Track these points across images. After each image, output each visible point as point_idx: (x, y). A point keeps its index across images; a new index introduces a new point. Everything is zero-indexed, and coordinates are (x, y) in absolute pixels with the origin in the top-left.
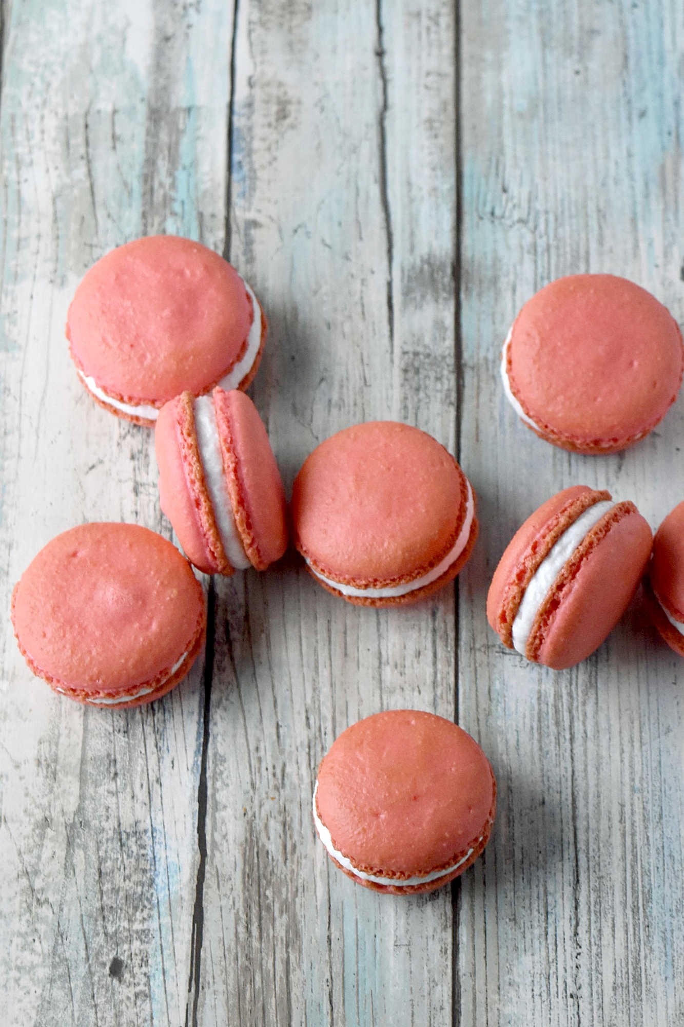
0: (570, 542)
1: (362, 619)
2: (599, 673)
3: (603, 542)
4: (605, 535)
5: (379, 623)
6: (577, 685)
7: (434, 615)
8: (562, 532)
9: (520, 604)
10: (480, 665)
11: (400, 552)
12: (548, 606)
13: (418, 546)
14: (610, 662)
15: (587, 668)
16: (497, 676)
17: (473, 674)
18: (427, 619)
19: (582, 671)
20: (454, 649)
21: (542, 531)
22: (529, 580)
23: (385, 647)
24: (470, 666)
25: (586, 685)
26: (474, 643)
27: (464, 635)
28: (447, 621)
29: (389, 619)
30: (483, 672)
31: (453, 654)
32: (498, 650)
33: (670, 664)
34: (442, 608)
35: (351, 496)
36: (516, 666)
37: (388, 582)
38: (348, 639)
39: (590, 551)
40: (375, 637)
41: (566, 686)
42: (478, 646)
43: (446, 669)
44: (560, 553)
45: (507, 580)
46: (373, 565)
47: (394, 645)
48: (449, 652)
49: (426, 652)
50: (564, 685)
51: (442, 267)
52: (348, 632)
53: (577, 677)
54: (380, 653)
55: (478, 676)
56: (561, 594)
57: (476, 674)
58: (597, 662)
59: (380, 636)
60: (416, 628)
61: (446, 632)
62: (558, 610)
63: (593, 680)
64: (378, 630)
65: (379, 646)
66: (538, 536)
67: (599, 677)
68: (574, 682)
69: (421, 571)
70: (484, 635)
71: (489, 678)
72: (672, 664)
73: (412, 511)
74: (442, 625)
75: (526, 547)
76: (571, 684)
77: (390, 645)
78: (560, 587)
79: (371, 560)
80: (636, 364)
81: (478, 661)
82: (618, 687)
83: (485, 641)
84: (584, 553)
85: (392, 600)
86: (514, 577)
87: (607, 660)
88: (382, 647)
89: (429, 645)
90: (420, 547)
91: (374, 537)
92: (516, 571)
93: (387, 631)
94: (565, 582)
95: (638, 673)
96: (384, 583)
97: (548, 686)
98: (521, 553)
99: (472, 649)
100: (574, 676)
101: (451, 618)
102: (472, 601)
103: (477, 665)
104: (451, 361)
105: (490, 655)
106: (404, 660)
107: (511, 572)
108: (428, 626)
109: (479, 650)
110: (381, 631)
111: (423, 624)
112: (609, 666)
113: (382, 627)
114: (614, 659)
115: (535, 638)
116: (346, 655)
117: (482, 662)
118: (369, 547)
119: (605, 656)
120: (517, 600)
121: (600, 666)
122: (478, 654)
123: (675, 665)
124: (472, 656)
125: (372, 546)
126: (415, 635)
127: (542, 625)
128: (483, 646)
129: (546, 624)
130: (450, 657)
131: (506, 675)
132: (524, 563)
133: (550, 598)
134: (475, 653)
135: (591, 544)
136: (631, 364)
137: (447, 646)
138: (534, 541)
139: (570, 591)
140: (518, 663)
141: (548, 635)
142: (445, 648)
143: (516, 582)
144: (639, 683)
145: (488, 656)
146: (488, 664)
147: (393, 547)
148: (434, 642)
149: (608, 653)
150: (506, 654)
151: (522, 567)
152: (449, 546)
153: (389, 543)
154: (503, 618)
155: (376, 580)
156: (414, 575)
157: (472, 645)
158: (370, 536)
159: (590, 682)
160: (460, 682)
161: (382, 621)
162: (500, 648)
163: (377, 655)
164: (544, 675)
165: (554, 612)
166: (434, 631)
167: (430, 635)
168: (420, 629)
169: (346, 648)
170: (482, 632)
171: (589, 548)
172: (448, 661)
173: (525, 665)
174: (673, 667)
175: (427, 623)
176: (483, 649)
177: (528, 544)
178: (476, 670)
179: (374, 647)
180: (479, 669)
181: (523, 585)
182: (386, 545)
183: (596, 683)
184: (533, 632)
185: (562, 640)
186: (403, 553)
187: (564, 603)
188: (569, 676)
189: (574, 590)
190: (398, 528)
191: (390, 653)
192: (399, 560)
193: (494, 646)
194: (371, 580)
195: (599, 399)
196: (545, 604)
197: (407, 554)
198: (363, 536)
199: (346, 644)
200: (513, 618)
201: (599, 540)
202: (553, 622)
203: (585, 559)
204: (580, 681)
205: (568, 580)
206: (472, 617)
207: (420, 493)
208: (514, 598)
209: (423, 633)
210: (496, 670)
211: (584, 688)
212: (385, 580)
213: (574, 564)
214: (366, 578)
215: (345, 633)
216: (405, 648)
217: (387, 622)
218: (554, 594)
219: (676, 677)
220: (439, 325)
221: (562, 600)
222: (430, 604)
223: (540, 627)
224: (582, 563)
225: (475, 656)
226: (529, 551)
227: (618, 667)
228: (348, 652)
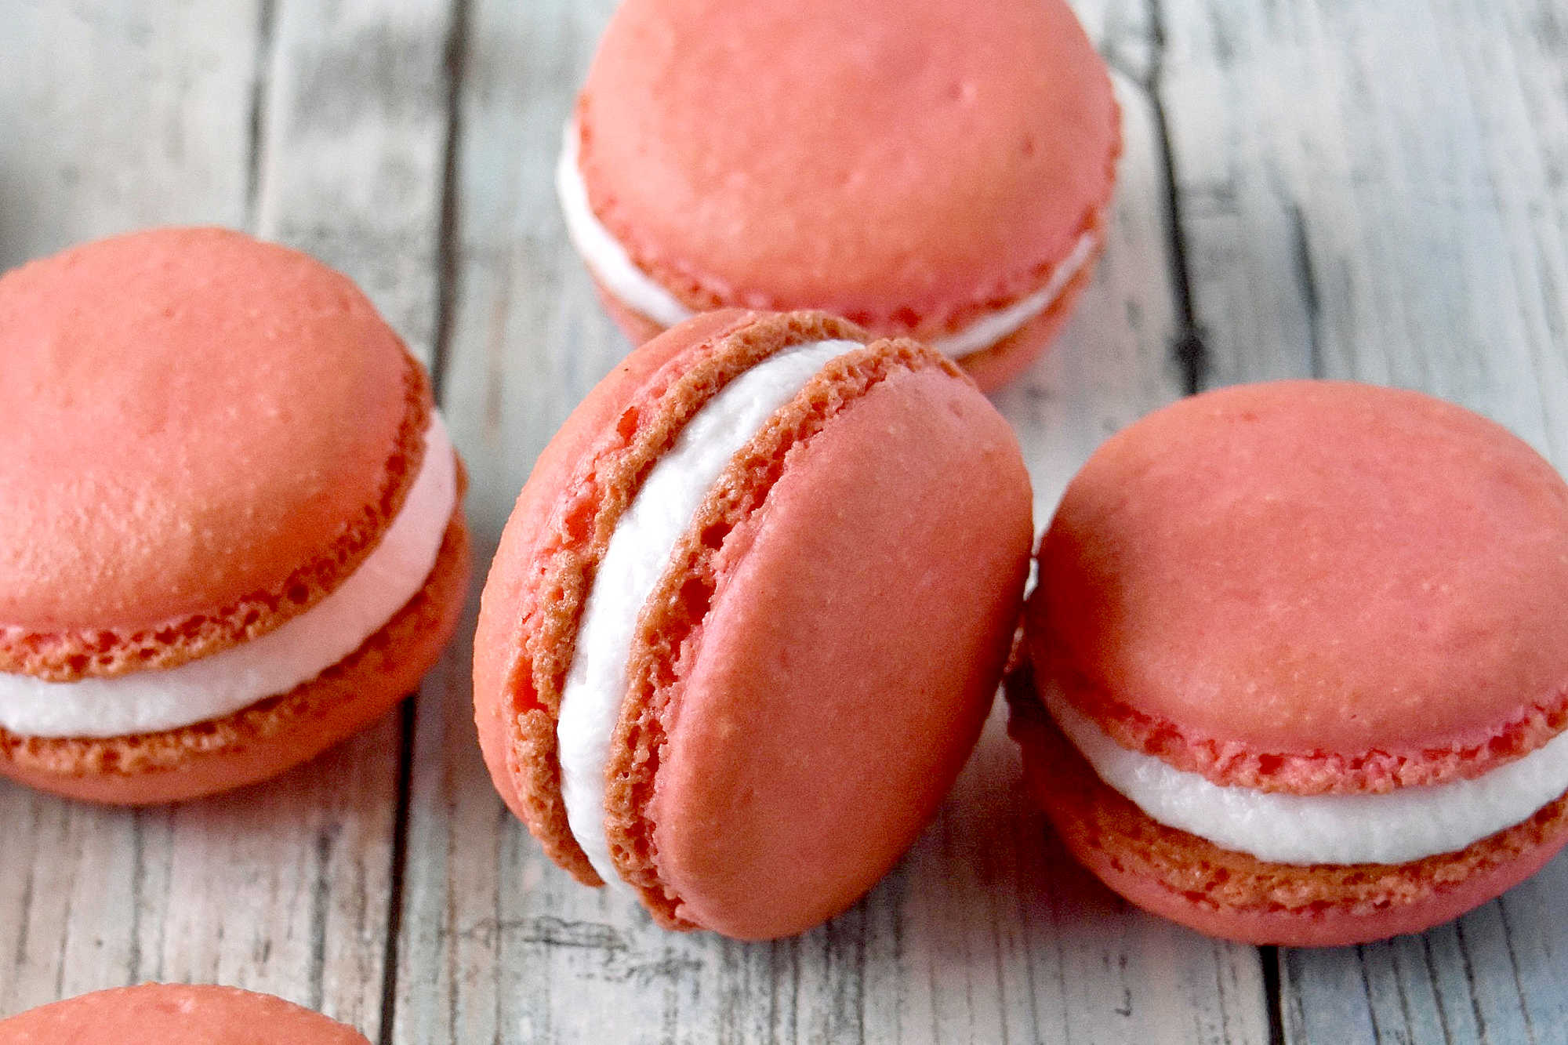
0: (749, 404)
1: (88, 861)
2: (867, 990)
3: (857, 404)
4: (868, 387)
5: (140, 872)
6: (794, 1023)
7: (324, 845)
8: (723, 379)
9: (577, 616)
10: (469, 977)
11: (185, 527)
12: (673, 600)
13: (249, 512)
14: (903, 961)
15: (827, 978)
16: (525, 1004)
17: (444, 1002)
18: (303, 855)
19: (814, 987)
20: (384, 935)
21: (654, 382)
22: (610, 526)
23: (156, 934)
24: (435, 981)
25: (827, 1024)
26: (452, 917)
27: (420, 897)
28: (368, 861)
29: (176, 862)
30: (477, 999)
31: (379, 950)
32: (531, 933)
33: (1106, 960)
34: (351, 825)
35: (39, 388)
36: (590, 976)
37: (149, 643)
38: (35, 916)
39: (818, 425)
40: (126, 909)
41: (759, 1028)
42: (464, 924)
43: (355, 989)
44: (716, 434)
45: (534, 540)
46: (95, 574)
47: (186, 930)
48: (368, 944)
49: (292, 944)
50: (750, 1025)
51: (413, 49)
52: (37, 898)
53: (794, 1002)
54: (136, 951)
55: (460, 1007)
56: (718, 558)
57: (453, 1003)
58: (861, 960)
59: (139, 905)
60: (265, 882)
61: (361, 890)
62: (708, 617)
63: (850, 1009)
64: (137, 889)
65: (135, 932)
66: (642, 392)
67: (868, 1004)
68: (784, 1017)
69: (263, 608)
70: (488, 894)
71: (498, 1011)
72: (1115, 957)
73: (233, 412)
74: (351, 873)
75: (599, 429)
76: (773, 1019)
77: (172, 931)
78: (713, 535)
79: (87, 558)
80: (969, 91)
81: (464, 967)
82: (935, 1028)
83: (491, 913)
84: (795, 426)
85: (171, 740)
86: (558, 525)
87: (898, 954)
88: (142, 934)
89: (303, 924)
90: (256, 515)
91: (101, 492)
92: (563, 507)
93: (167, 889)
94: (730, 517)
95: (1001, 984)
96: (135, 647)
97: (697, 1028)
98: (584, 445)
99: (446, 933)
100: (784, 1001)
101: (380, 854)
102: (453, 806)
103: (460, 976)
104: (425, 243)
105: (504, 945)
106: (216, 965)
107: (546, 510)
108: (301, 873)
109: (470, 935)
110: (146, 892)
111: (287, 873)
112: (901, 970)
113: (149, 880)
114: (917, 955)
115: (631, 741)
116: (21, 958)
117: (477, 969)
118: (84, 519)
119: (889, 942)
120: (570, 601)
121: (870, 971)
122: (463, 946)
123: (1123, 962)
124: (445, 950)
125: (92, 513)
126: (257, 898)
127: (653, 678)
128: (482, 924)
129: (668, 676)
130: (371, 956)
131: (556, 1002)
132: (591, 478)
133: (679, 572)
134: (454, 943)
135: (819, 406)
136: (954, 92)
137: (361, 927)
138: (627, 408)
139: (747, 544)
140: (598, 971)
141: (675, 717)
142: (354, 933)
143: (566, 538)
144: (1003, 1014)
145: (498, 951)
146: (497, 973)
147: (162, 511)
148: (319, 920)
149: (898, 932)
150: (558, 944)
151: (583, 491)
152: (357, 537)
153: (151, 503)
154: (525, 696)
155: (108, 640)
156: (236, 620)
157: (445, 923)
158: (90, 486)
159: (840, 1015)
160: (399, 1025)
161: (153, 864)
162: (538, 927)
163: (127, 956)
164: (685, 999)
165: (696, 629)
166: (323, 887)
167: (306, 900)
168: (275, 886)
169: (22, 941)
170: (480, 889)
171: (810, 417)
172: (361, 968)
173: (623, 972)
174: (1116, 968)
175: (300, 868)
176: (481, 933)
177: (607, 418)
178: (454, 990)
179: (116, 936)
180: (463, 988)
181: (588, 551)
182: (140, 507)
183: (860, 1017)
184: (624, 712)
185: (725, 729)
186: (197, 531)
187: (723, 591)
188: (766, 1001)
189: (759, 541)
190: (183, 459)
191: (170, 951)
192: (182, 554)
193: (517, 924)
194: (90, 637)
195: (858, 178)
196: (664, 595)
197: (208, 534)
198: (68, 486)
199: (24, 929)
200: (559, 682)
201: (847, 398)
202: (690, 668)
203: (796, 444)
204: (805, 1014)
205: (739, 512)
206: (452, 849)
207: (266, 367)
208: (559, 594)
209: (286, 895)
210: (520, 990)
211: (818, 1031)
212: (138, 638)
213: (757, 462)
214: (73, 631)
215: (27, 900)
216: (221, 934)
217: (168, 868)
218: (693, 559)
219: (1128, 993)
220: (395, 169)
221: (719, 577)
222: (315, 819)
223: (647, 692)
224: (789, 454)
225: (453, 951)
226: (611, 435)
227: (931, 970)
228: (30, 949)
